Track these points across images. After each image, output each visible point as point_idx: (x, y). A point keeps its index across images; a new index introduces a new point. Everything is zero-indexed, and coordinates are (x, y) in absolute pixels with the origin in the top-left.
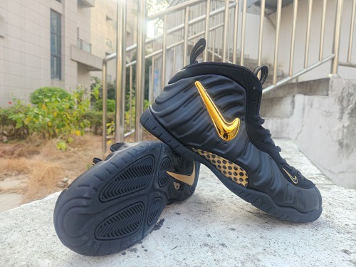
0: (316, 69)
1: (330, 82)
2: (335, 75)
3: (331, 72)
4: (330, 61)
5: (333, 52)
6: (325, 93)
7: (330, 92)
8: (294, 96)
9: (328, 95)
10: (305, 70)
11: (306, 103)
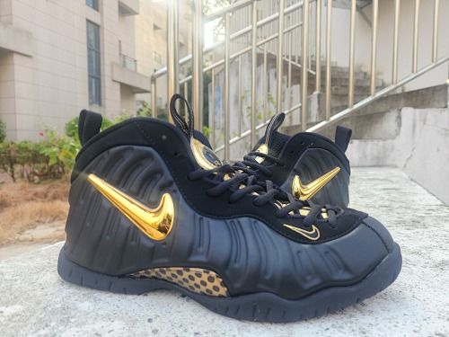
6: (443, 104)
7: (448, 103)
8: (400, 110)
10: (414, 76)
11: (418, 119)
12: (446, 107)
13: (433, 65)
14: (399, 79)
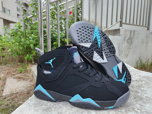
0: (115, 25)
1: (120, 30)
2: (121, 27)
3: (120, 27)
4: (120, 22)
5: (121, 19)
7: (120, 34)
11: (113, 39)
12: (119, 35)
13: (116, 23)
14: (108, 27)
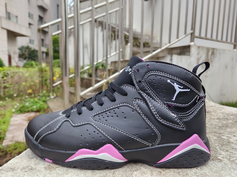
1: (191, 47)
3: (191, 42)
6: (188, 54)
8: (172, 56)
9: (189, 55)
10: (177, 40)
11: (178, 60)
13: (184, 36)
